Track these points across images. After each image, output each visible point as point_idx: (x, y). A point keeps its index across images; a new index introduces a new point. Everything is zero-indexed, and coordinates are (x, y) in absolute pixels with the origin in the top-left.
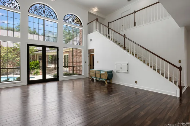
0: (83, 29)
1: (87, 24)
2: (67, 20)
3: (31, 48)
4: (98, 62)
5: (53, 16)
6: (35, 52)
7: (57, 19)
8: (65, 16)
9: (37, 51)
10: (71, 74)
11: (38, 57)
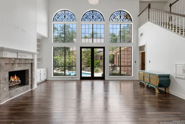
0: (132, 24)
1: (138, 16)
2: (113, 18)
3: (83, 50)
4: (150, 61)
5: (100, 18)
6: (97, 53)
7: (104, 20)
8: (112, 14)
9: (98, 52)
10: (118, 75)
11: (100, 57)
